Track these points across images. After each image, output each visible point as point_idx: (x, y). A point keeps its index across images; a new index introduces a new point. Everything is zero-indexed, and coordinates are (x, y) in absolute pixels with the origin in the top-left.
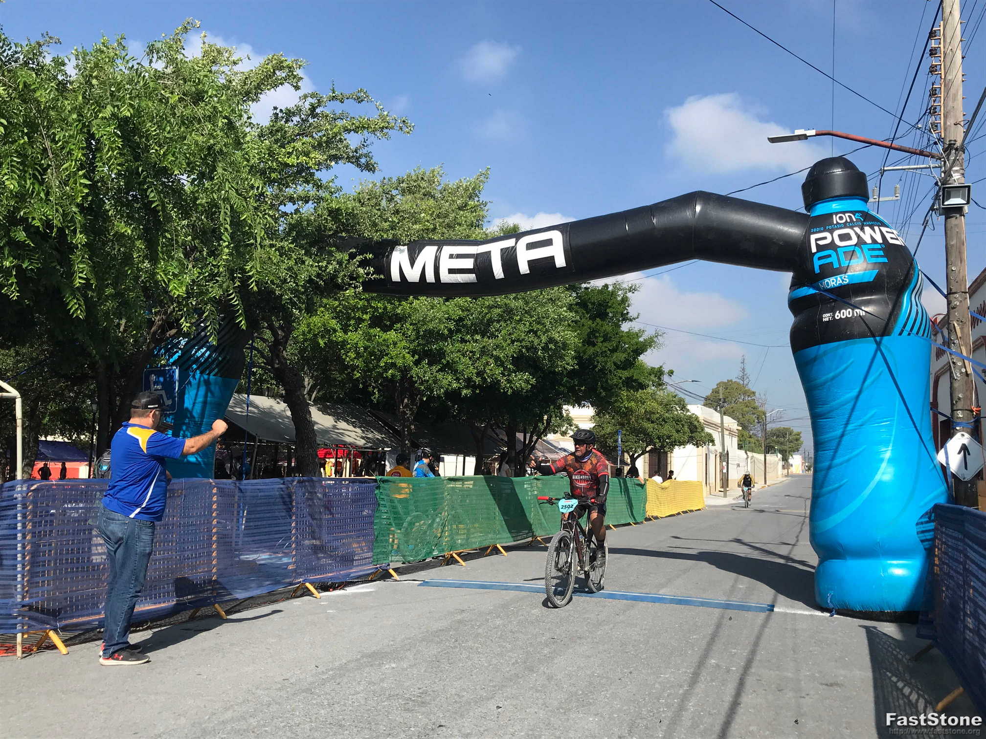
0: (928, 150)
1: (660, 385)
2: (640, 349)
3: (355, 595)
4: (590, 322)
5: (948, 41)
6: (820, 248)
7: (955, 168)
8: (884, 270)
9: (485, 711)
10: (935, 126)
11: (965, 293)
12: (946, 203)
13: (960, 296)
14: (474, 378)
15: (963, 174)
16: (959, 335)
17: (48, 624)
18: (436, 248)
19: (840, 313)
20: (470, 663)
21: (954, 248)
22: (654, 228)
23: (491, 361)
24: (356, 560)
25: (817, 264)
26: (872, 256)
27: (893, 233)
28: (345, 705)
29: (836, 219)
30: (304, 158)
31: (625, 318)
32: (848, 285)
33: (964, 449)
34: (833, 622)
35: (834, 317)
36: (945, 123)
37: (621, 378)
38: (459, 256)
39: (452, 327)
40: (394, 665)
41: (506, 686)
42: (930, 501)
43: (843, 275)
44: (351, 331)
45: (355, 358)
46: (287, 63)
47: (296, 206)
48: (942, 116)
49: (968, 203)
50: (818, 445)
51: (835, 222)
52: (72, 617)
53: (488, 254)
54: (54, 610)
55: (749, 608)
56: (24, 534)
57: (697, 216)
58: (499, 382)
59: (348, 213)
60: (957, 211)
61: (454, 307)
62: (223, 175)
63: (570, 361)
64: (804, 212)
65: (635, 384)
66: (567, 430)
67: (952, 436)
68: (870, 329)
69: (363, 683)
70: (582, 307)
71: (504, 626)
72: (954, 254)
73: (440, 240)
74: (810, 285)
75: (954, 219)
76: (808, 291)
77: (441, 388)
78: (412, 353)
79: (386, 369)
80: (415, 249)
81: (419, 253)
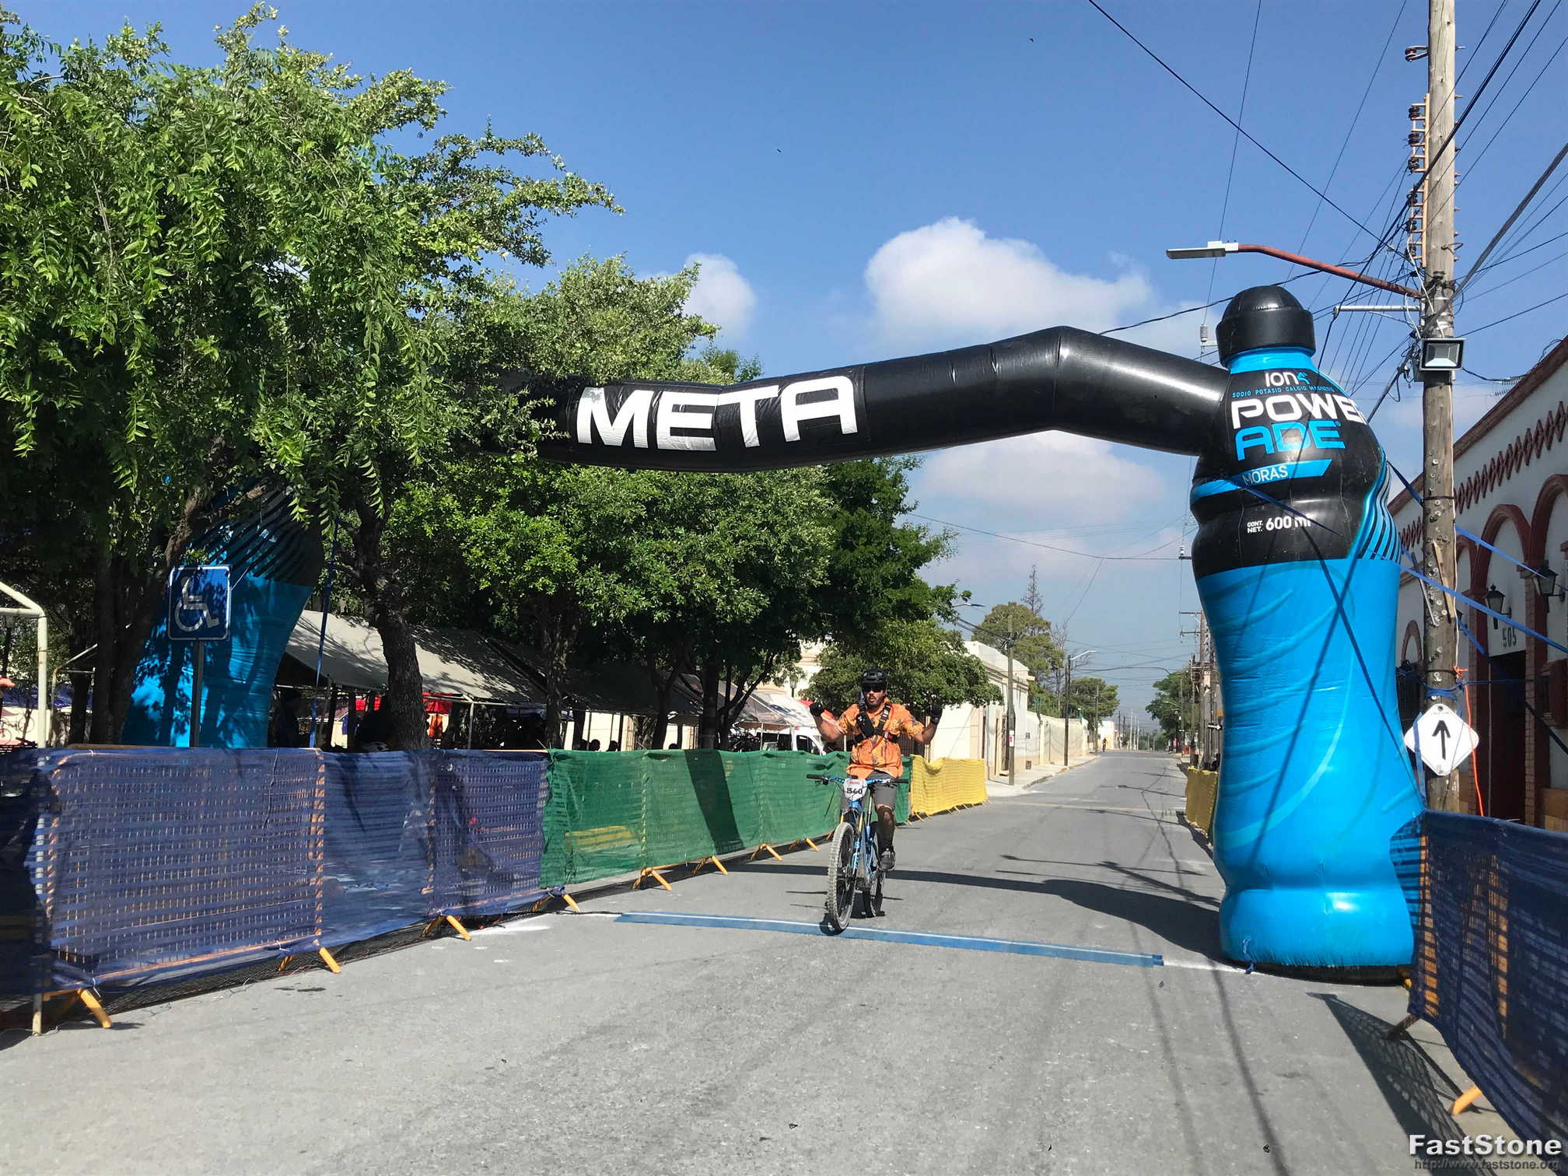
0: (1401, 283)
1: (950, 614)
3: (522, 936)
5: (1437, 124)
6: (1246, 422)
7: (1444, 314)
8: (1340, 460)
9: (816, 1116)
10: (1414, 249)
11: (1450, 498)
12: (1427, 365)
13: (1443, 503)
14: (675, 594)
15: (1452, 323)
16: (1440, 560)
17: (79, 980)
18: (651, 393)
19: (1273, 521)
20: (757, 1043)
21: (1437, 433)
22: (995, 381)
23: (702, 568)
24: (517, 880)
25: (1241, 446)
26: (1323, 439)
27: (1350, 405)
28: (601, 1107)
29: (1269, 379)
30: (459, 243)
31: (898, 507)
32: (1286, 480)
33: (1442, 727)
35: (1264, 527)
36: (1428, 246)
37: (890, 601)
38: (688, 409)
39: (642, 514)
40: (644, 1046)
41: (828, 1079)
43: (1282, 466)
44: (477, 515)
45: (482, 557)
46: (422, 87)
48: (1424, 234)
51: (1268, 385)
52: (115, 969)
53: (736, 407)
54: (88, 958)
55: (1128, 961)
56: (46, 836)
57: (1061, 365)
58: (714, 602)
59: (518, 333)
60: (1442, 377)
61: (644, 482)
62: (373, 274)
63: (820, 573)
64: (1219, 366)
65: (912, 611)
66: (784, 676)
67: (1425, 710)
68: (1316, 548)
69: (612, 1073)
70: (832, 488)
71: (780, 985)
72: (1435, 439)
73: (655, 382)
74: (1228, 478)
75: (1437, 388)
76: (1225, 486)
77: (622, 608)
78: (577, 552)
79: (534, 576)
80: (617, 391)
81: (623, 401)
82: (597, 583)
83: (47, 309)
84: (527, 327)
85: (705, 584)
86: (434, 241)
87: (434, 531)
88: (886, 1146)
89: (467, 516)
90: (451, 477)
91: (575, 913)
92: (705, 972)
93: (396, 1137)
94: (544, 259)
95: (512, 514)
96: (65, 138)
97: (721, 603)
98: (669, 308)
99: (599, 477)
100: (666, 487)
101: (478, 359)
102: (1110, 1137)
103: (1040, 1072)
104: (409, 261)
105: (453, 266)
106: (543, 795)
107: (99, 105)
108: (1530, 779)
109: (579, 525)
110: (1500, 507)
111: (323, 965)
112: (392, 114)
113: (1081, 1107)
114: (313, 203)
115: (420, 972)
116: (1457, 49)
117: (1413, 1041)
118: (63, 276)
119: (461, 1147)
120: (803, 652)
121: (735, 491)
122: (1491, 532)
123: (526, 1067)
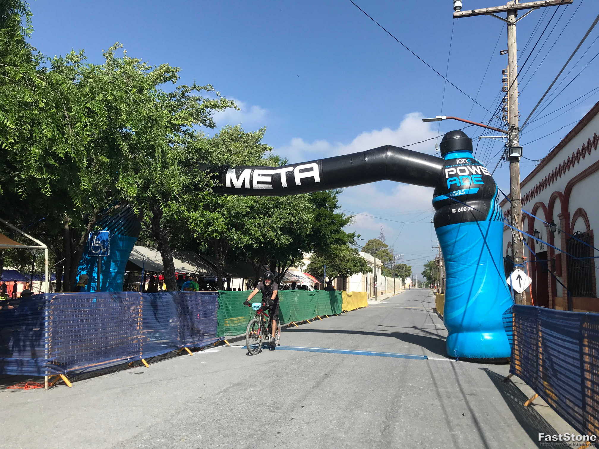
0: (501, 128)
1: (353, 242)
2: (343, 224)
3: (210, 354)
4: (318, 209)
5: (511, 75)
6: (450, 176)
7: (515, 139)
8: (482, 188)
10: (505, 117)
11: (520, 200)
12: (511, 156)
13: (517, 202)
14: (261, 238)
16: (517, 221)
17: (60, 371)
18: (251, 170)
19: (460, 209)
21: (514, 178)
22: (366, 163)
23: (269, 229)
24: (206, 336)
25: (449, 184)
26: (476, 181)
27: (485, 169)
28: (238, 410)
29: (458, 161)
30: (185, 121)
31: (335, 207)
32: (464, 195)
33: (519, 277)
34: (458, 364)
35: (457, 211)
36: (510, 116)
37: (333, 238)
38: (263, 175)
39: (249, 211)
43: (463, 190)
44: (193, 212)
46: (172, 69)
48: (508, 112)
50: (448, 275)
51: (457, 163)
53: (280, 174)
54: (63, 364)
55: (416, 358)
56: (49, 323)
57: (388, 158)
58: (274, 240)
59: (206, 151)
60: (516, 159)
61: (249, 200)
62: (157, 132)
63: (309, 230)
64: (441, 157)
65: (340, 242)
66: (298, 264)
67: (513, 271)
68: (475, 218)
69: (241, 398)
70: (313, 201)
71: (298, 368)
72: (514, 181)
73: (252, 166)
74: (445, 194)
75: (514, 163)
76: (443, 197)
77: (243, 243)
78: (227, 224)
79: (212, 233)
80: (239, 170)
81: (241, 173)
82: (234, 235)
83: (48, 146)
84: (208, 149)
85: (271, 234)
86: (177, 120)
87: (178, 218)
88: (334, 420)
89: (189, 212)
90: (184, 200)
91: (228, 346)
92: (272, 364)
93: (169, 421)
94: (214, 126)
95: (205, 212)
96: (53, 89)
97: (276, 241)
98: (256, 142)
99: (234, 199)
100: (256, 202)
101: (192, 160)
102: (410, 416)
103: (386, 395)
104: (168, 127)
105: (183, 129)
106: (217, 306)
107: (64, 78)
108: (550, 294)
109: (227, 215)
110: (537, 203)
111: (143, 365)
112: (162, 78)
113: (400, 406)
114: (136, 109)
115: (176, 366)
116: (517, 51)
117: (513, 383)
118: (53, 135)
119: (191, 423)
120: (304, 256)
121: (280, 202)
122: (535, 212)
123: (212, 397)
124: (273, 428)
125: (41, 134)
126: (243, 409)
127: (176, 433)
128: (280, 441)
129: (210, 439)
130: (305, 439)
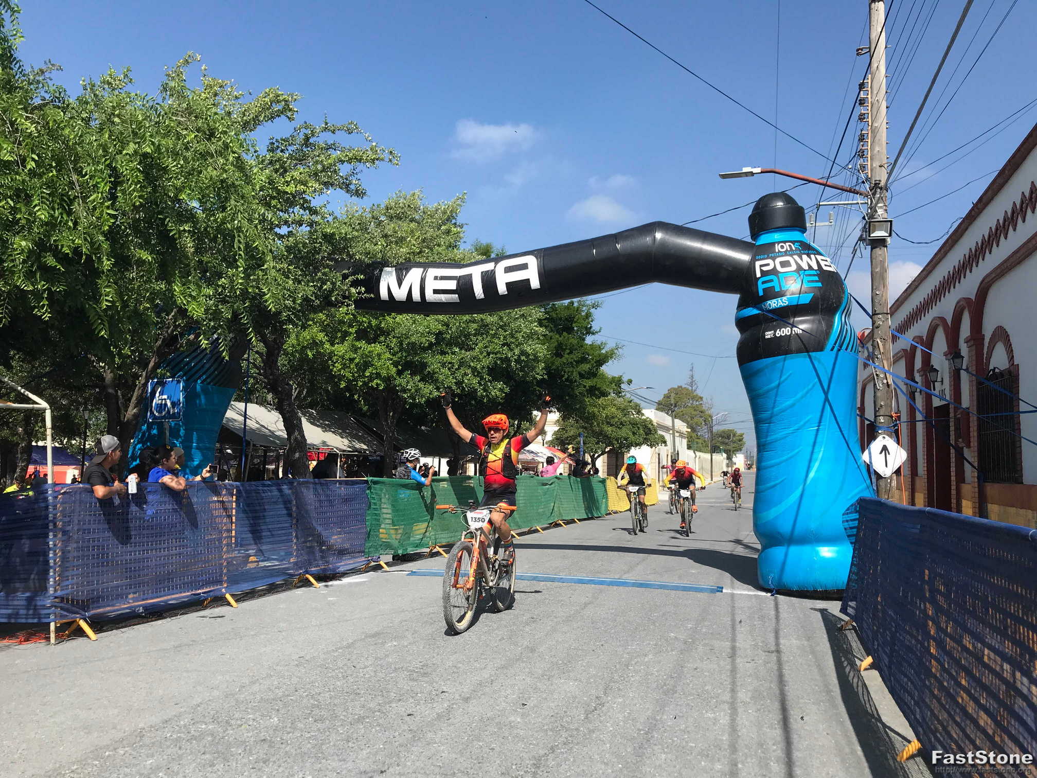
0: (857, 188)
1: (620, 393)
2: (602, 361)
3: (350, 584)
4: (557, 336)
5: (875, 92)
6: (764, 273)
7: (879, 205)
8: (819, 294)
10: (863, 167)
11: (887, 314)
12: (872, 235)
13: (883, 316)
14: (454, 387)
16: (882, 351)
17: (78, 614)
18: (422, 269)
19: (780, 331)
21: (878, 275)
22: (618, 254)
23: (469, 371)
25: (761, 287)
26: (809, 282)
27: (827, 261)
29: (777, 248)
30: (302, 187)
31: (589, 331)
32: (787, 306)
33: (885, 449)
34: (774, 601)
35: (774, 334)
36: (872, 165)
37: (585, 387)
38: (443, 278)
39: (433, 340)
40: (395, 643)
42: (856, 495)
43: (784, 298)
44: (338, 343)
45: (342, 368)
46: (284, 97)
47: (290, 229)
48: (869, 158)
49: (890, 235)
50: (762, 447)
51: (777, 251)
52: (99, 607)
53: (471, 275)
54: (83, 601)
55: (700, 590)
56: (55, 533)
57: (656, 243)
58: (476, 391)
59: (341, 238)
60: (881, 242)
61: (434, 322)
63: (540, 372)
64: (750, 241)
67: (875, 438)
68: (805, 346)
70: (550, 322)
72: (878, 280)
73: (425, 263)
74: (754, 306)
75: (878, 249)
76: (752, 311)
77: (422, 396)
78: (395, 364)
79: (371, 379)
80: (402, 270)
81: (406, 274)
82: (408, 382)
83: (44, 234)
85: (471, 380)
86: (287, 186)
87: (313, 355)
89: (332, 344)
91: (387, 572)
93: (233, 695)
94: (363, 194)
95: (357, 343)
96: (51, 137)
97: (480, 392)
98: (447, 220)
99: (407, 320)
100: (447, 325)
102: (648, 687)
104: (273, 198)
108: (953, 478)
109: (396, 349)
110: (934, 319)
112: (267, 113)
115: (282, 606)
116: (886, 47)
118: (51, 216)
119: (268, 699)
122: (932, 333)
123: (323, 657)
124: (403, 706)
125: (30, 214)
126: (367, 676)
127: (236, 716)
128: (406, 727)
129: (290, 725)
130: (449, 725)
